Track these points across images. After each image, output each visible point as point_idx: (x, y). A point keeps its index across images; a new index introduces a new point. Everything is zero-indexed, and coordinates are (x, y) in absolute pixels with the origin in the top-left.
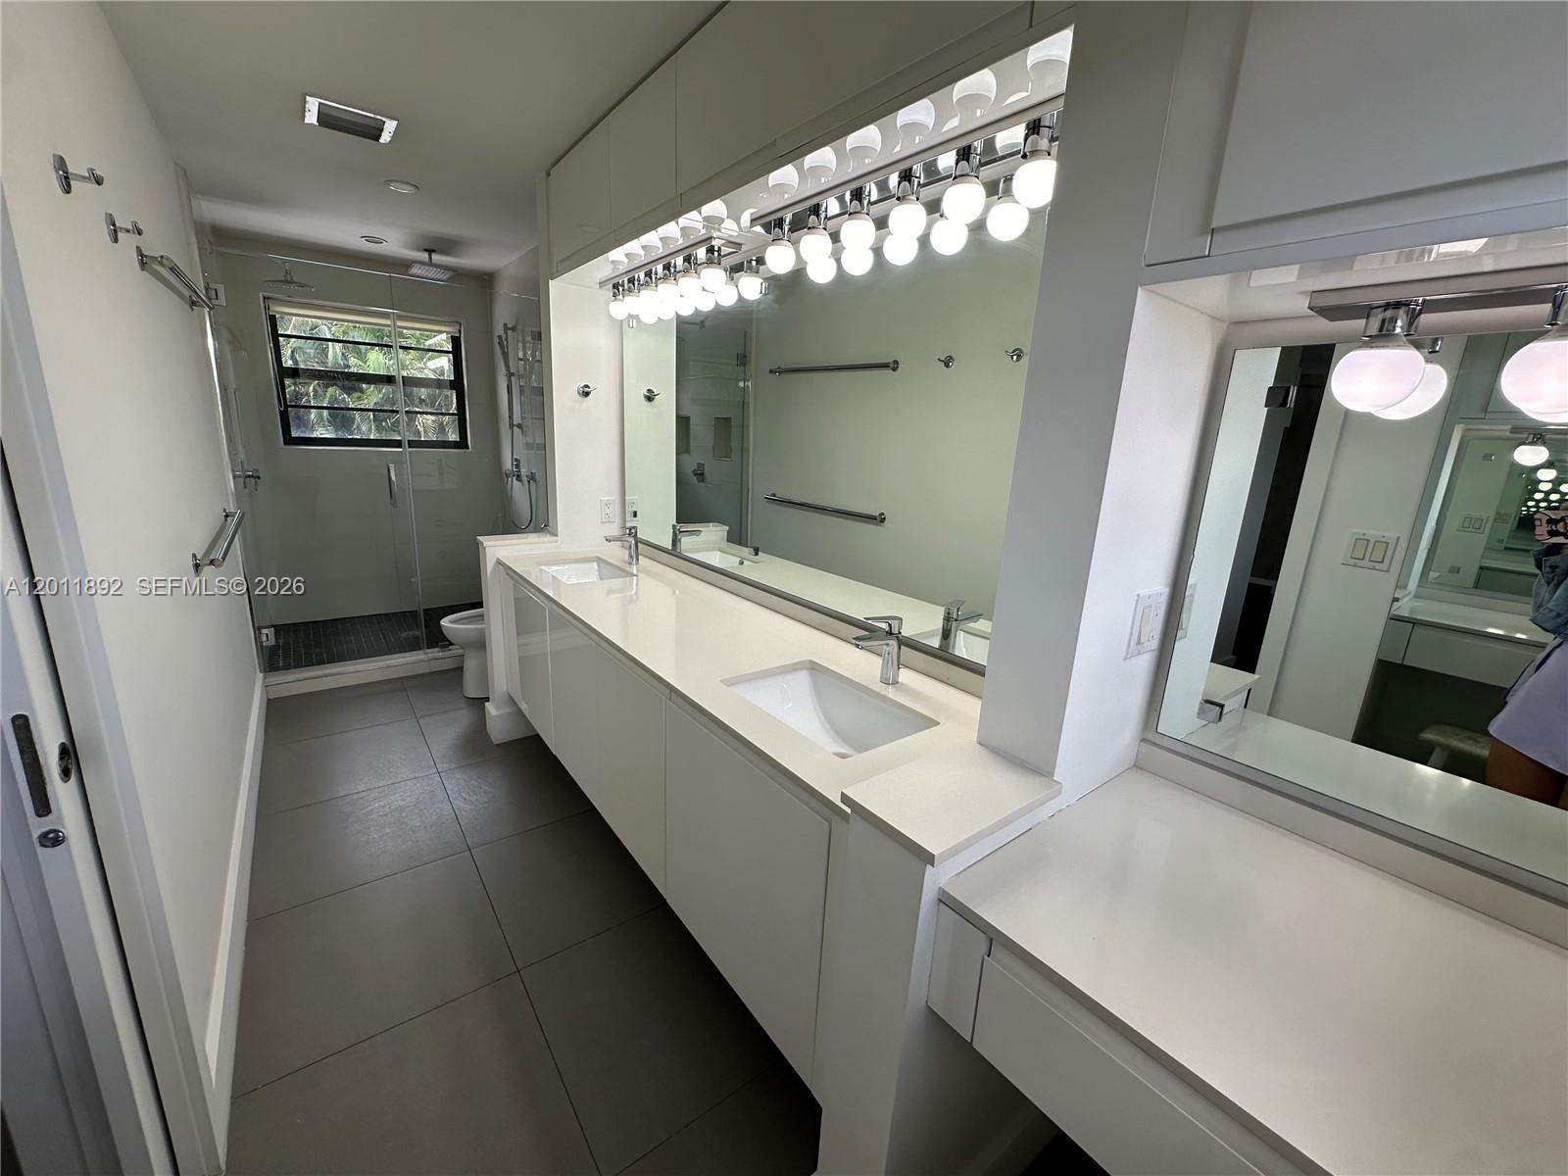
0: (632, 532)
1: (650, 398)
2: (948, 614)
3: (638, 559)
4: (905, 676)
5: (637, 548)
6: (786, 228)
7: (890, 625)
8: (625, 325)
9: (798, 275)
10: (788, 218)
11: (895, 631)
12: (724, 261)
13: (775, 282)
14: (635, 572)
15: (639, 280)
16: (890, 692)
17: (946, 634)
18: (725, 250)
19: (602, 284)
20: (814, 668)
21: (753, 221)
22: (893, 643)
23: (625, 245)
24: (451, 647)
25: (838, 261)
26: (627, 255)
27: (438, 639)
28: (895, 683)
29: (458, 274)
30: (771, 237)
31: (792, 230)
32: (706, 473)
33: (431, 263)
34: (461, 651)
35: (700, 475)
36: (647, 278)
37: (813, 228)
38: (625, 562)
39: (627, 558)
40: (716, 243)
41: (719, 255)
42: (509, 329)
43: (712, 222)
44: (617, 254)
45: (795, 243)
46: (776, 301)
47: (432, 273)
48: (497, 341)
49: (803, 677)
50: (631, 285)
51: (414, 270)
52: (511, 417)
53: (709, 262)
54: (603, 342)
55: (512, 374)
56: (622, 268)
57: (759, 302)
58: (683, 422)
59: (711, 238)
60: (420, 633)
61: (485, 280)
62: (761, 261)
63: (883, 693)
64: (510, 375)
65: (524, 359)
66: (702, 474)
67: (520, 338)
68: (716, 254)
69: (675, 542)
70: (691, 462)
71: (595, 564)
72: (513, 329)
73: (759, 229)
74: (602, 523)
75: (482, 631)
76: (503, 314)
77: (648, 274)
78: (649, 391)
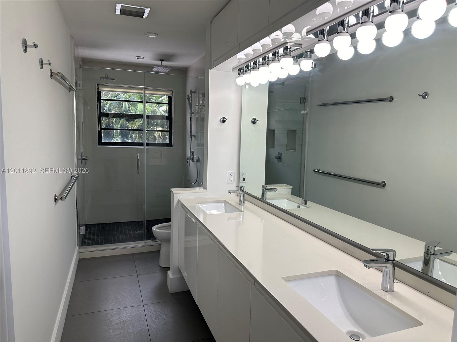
0: (242, 189)
1: (254, 122)
2: (428, 250)
3: (244, 203)
4: (398, 287)
5: (244, 196)
6: (326, 34)
7: (387, 255)
8: (244, 88)
9: (332, 57)
10: (327, 29)
11: (391, 258)
12: (293, 54)
13: (320, 62)
14: (242, 210)
15: (251, 66)
16: (388, 297)
17: (427, 262)
18: (293, 48)
19: (233, 69)
20: (338, 275)
21: (308, 32)
22: (390, 266)
23: (245, 50)
24: (156, 240)
25: (355, 48)
26: (245, 55)
27: (150, 236)
28: (391, 291)
29: (172, 69)
30: (317, 39)
31: (329, 35)
32: (282, 157)
33: (162, 66)
34: (160, 242)
35: (279, 158)
36: (255, 65)
37: (341, 32)
38: (237, 204)
39: (239, 201)
40: (288, 45)
41: (290, 50)
42: (193, 92)
43: (287, 35)
44: (241, 55)
45: (330, 41)
46: (321, 71)
47: (162, 69)
48: (187, 98)
49: (332, 280)
50: (247, 69)
51: (155, 69)
52: (191, 132)
53: (285, 55)
54: (232, 96)
55: (193, 113)
56: (243, 61)
57: (310, 72)
58: (271, 133)
59: (286, 43)
60: (144, 232)
61: (184, 71)
62: (312, 52)
63: (383, 297)
64: (192, 113)
65: (199, 106)
66: (280, 158)
67: (197, 96)
68: (289, 50)
69: (263, 194)
70: (275, 152)
71: (223, 204)
72: (195, 92)
73: (311, 36)
74: (228, 183)
75: (169, 234)
76: (191, 85)
77: (255, 63)
78: (254, 119)
